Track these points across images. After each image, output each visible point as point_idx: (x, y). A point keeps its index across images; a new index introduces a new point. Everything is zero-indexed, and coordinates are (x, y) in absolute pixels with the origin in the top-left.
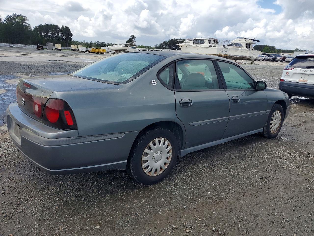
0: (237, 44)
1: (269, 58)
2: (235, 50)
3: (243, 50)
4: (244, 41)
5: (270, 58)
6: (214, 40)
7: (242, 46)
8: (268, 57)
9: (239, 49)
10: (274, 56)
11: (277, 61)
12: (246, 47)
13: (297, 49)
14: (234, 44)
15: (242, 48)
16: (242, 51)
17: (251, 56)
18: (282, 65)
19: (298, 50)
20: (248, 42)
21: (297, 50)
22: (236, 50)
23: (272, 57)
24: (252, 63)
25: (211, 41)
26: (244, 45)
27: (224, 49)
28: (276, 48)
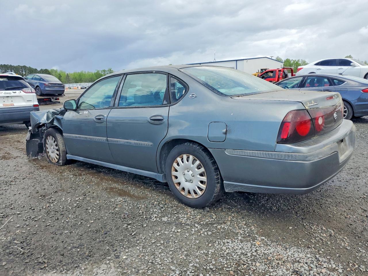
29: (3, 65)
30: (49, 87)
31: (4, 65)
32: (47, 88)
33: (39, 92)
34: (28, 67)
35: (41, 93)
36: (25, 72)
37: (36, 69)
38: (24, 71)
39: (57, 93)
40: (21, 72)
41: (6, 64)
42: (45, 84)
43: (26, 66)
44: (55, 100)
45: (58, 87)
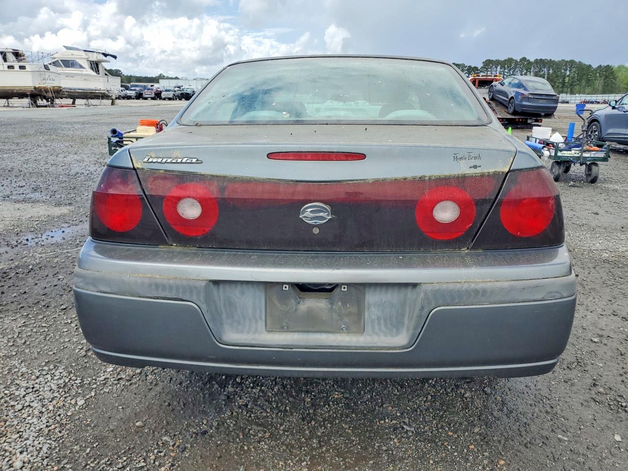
0: (68, 63)
1: (129, 93)
2: (67, 76)
3: (86, 75)
4: (83, 57)
5: (131, 92)
6: (13, 53)
7: (81, 67)
8: (128, 91)
9: (76, 74)
10: (138, 89)
11: (146, 99)
12: (92, 69)
13: (161, 75)
14: (60, 62)
15: (84, 72)
16: (86, 77)
17: (109, 89)
18: (174, 105)
19: (164, 76)
20: (94, 57)
21: (161, 77)
22: (72, 76)
23: (135, 90)
24: (113, 104)
25: (7, 54)
26: (86, 65)
27: (47, 74)
28: (123, 73)
29: (539, 59)
30: (528, 99)
31: (541, 59)
32: (526, 101)
33: (512, 108)
34: (577, 61)
35: (515, 110)
36: (570, 71)
37: (590, 65)
38: (569, 69)
39: (543, 112)
40: (563, 71)
41: (543, 59)
42: (524, 94)
43: (574, 61)
44: (535, 122)
45: (545, 101)
